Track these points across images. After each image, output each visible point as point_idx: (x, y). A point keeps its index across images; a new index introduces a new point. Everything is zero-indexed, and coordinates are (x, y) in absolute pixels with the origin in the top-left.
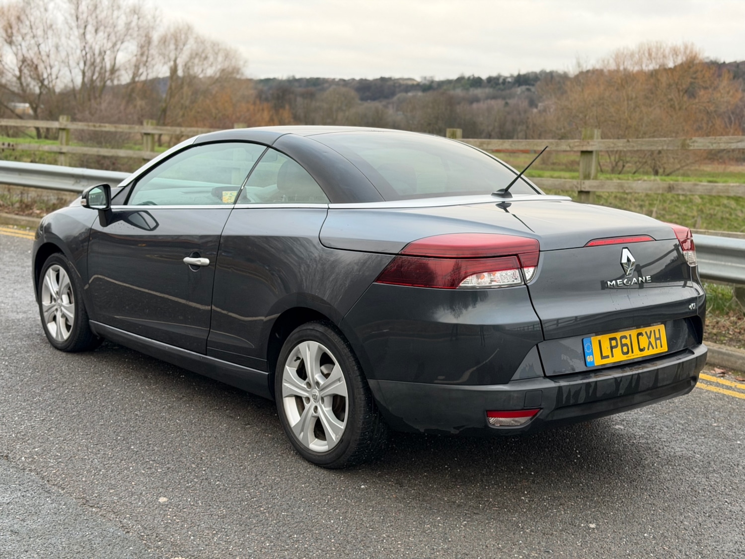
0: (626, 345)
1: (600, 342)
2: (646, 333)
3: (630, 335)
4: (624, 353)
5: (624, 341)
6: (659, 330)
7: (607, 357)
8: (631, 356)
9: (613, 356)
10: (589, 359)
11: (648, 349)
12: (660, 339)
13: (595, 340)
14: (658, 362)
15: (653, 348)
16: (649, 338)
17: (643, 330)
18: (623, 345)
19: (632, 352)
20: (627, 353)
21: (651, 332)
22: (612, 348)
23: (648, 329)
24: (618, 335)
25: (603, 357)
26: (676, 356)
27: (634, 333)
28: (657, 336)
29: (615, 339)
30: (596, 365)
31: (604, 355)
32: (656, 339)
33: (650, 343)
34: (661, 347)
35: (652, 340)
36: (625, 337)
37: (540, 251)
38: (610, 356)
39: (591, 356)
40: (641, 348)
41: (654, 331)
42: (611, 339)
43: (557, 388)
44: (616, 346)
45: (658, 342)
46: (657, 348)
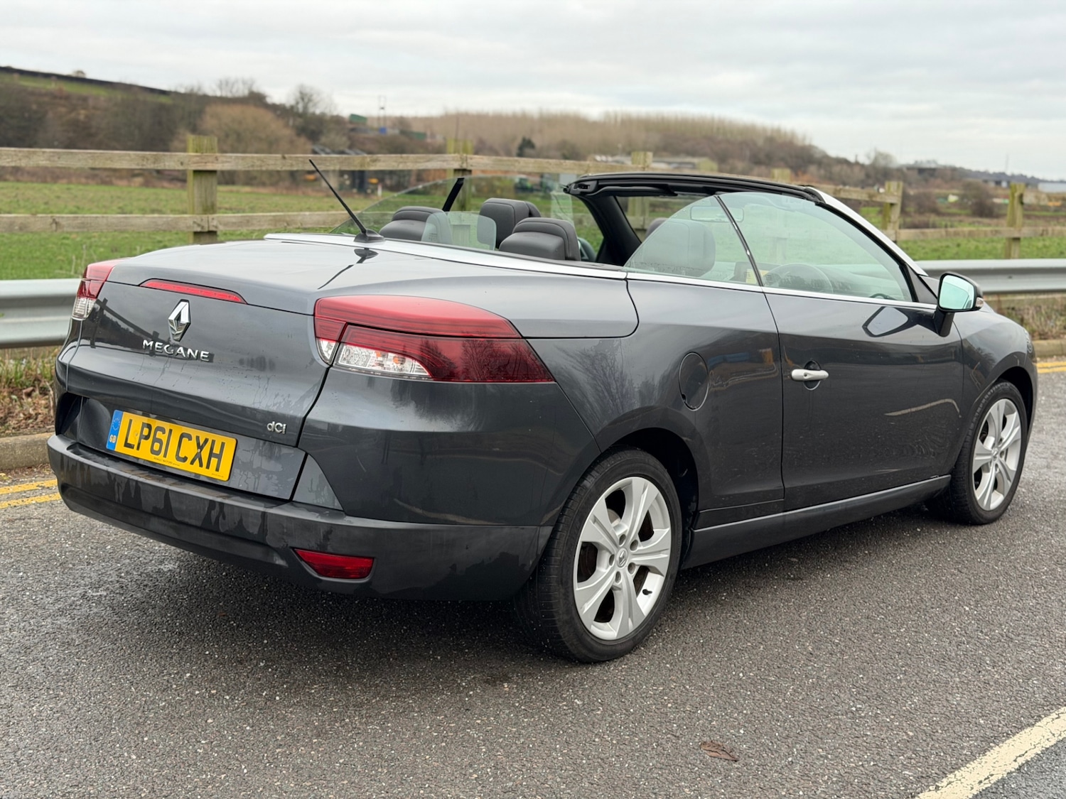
0: (160, 441)
1: (131, 421)
2: (198, 438)
3: (171, 431)
4: (153, 451)
5: (159, 435)
6: (223, 444)
7: (130, 446)
8: (159, 460)
9: (138, 448)
10: (112, 439)
11: (192, 463)
12: (219, 457)
13: (126, 416)
15: (201, 465)
16: (200, 447)
19: (165, 456)
20: (157, 453)
21: (206, 441)
22: (142, 437)
23: (203, 435)
24: (156, 423)
29: (149, 426)
30: (115, 450)
31: (129, 442)
32: (211, 454)
33: (198, 456)
34: (217, 470)
35: (205, 454)
36: (163, 430)
38: (136, 447)
39: (115, 436)
40: (183, 456)
41: (213, 442)
42: (144, 425)
44: (147, 438)
45: (214, 461)
46: (208, 467)
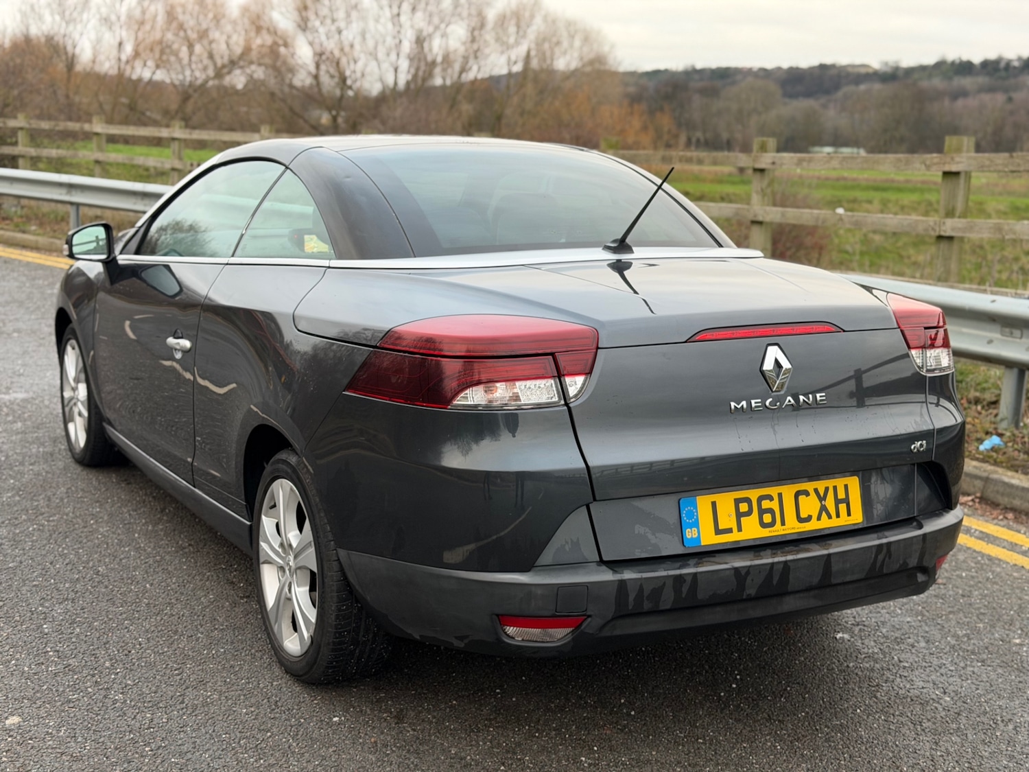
0: (771, 511)
1: (714, 504)
2: (816, 491)
3: (780, 495)
4: (763, 525)
5: (766, 504)
6: (846, 487)
7: (729, 531)
8: (778, 531)
9: (740, 529)
10: (690, 534)
11: (819, 518)
12: (847, 501)
13: (703, 503)
14: (834, 542)
15: (830, 517)
16: (822, 499)
17: (809, 486)
18: (762, 512)
19: (783, 523)
20: (772, 524)
21: (827, 489)
22: (739, 515)
23: (821, 485)
24: (754, 494)
25: (718, 531)
26: (876, 532)
27: (788, 491)
28: (841, 495)
29: (748, 500)
30: (702, 544)
31: (721, 527)
32: (838, 502)
33: (824, 509)
34: (849, 514)
35: (830, 503)
36: (770, 498)
37: (598, 348)
38: (735, 529)
39: (695, 529)
40: (803, 515)
41: (835, 488)
42: (738, 502)
43: (617, 583)
44: (749, 513)
45: (843, 507)
46: (838, 516)
